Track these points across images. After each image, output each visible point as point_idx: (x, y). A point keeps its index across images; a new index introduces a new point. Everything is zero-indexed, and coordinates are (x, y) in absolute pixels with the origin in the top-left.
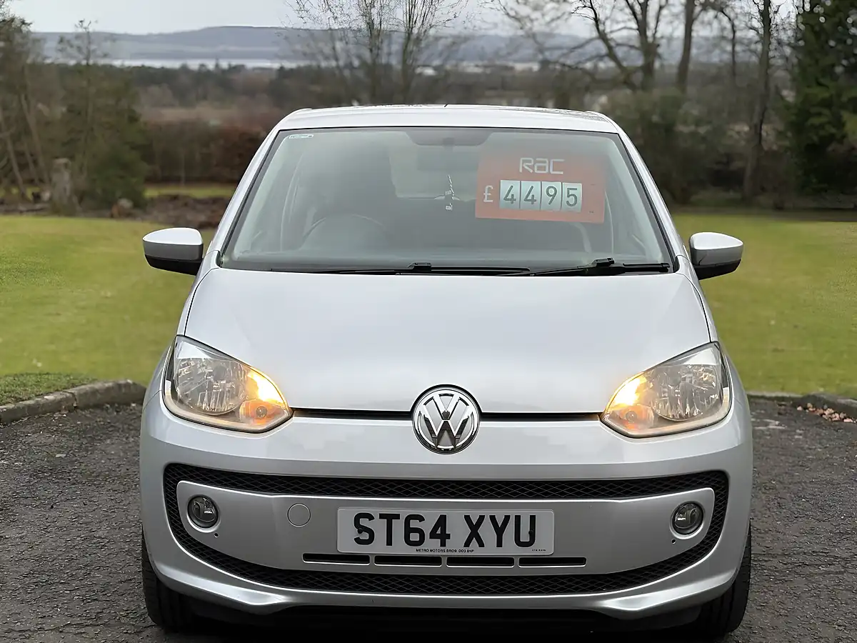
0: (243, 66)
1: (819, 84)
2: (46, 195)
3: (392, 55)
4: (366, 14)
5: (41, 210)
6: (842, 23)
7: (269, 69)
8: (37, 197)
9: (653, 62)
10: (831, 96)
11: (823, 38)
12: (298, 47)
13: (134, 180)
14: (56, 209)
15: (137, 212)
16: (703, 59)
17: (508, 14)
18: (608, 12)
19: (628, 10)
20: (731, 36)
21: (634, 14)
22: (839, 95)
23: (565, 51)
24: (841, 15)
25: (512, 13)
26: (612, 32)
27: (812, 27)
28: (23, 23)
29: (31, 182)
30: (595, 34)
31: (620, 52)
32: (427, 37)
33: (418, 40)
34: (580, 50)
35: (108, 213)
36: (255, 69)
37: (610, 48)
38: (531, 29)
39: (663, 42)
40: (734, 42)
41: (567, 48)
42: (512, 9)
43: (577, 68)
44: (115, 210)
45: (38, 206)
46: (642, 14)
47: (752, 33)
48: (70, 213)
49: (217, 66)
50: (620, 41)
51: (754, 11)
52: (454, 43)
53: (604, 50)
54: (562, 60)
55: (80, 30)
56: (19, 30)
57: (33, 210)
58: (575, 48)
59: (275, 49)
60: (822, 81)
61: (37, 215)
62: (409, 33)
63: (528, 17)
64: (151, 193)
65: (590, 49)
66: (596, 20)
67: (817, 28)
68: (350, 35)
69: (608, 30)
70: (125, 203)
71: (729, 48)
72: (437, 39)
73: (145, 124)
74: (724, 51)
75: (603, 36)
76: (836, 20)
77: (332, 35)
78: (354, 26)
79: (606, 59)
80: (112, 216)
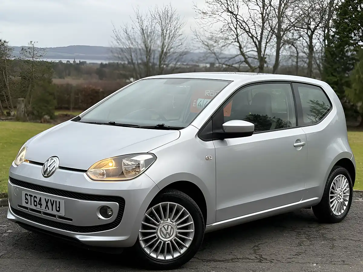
0: (86, 62)
1: (334, 76)
2: (12, 113)
3: (155, 59)
4: (145, 42)
5: (11, 119)
6: (342, 51)
7: (96, 64)
8: (9, 114)
9: (263, 65)
10: (338, 80)
11: (335, 57)
12: (116, 55)
13: (50, 108)
14: (18, 119)
15: (51, 121)
16: (285, 64)
17: (204, 44)
18: (245, 44)
19: (253, 44)
20: (296, 55)
21: (256, 45)
22: (341, 80)
23: (227, 59)
24: (342, 47)
25: (206, 43)
26: (246, 52)
27: (330, 52)
28: (5, 42)
29: (6, 108)
30: (239, 53)
31: (250, 60)
32: (169, 52)
33: (166, 53)
34: (233, 59)
35: (40, 121)
36: (90, 63)
37: (245, 58)
38: (213, 50)
39: (268, 57)
40: (297, 57)
41: (228, 58)
42: (205, 41)
43: (232, 66)
44: (42, 120)
45: (10, 118)
46: (259, 45)
47: (304, 54)
48: (24, 121)
49: (74, 62)
50: (249, 56)
51: (305, 44)
52: (180, 55)
53: (243, 59)
54: (226, 63)
55: (31, 46)
56: (3, 45)
57: (7, 119)
58: (232, 58)
59: (106, 55)
60: (334, 74)
61: (10, 121)
62: (163, 51)
63: (212, 45)
64: (57, 113)
65: (237, 59)
66: (240, 47)
67: (332, 53)
68: (138, 50)
69: (245, 51)
70: (47, 117)
71: (295, 60)
72: (174, 53)
73: (55, 84)
74: (293, 61)
75: (242, 54)
76: (340, 49)
77: (131, 50)
78: (140, 47)
79: (244, 63)
80: (41, 122)
